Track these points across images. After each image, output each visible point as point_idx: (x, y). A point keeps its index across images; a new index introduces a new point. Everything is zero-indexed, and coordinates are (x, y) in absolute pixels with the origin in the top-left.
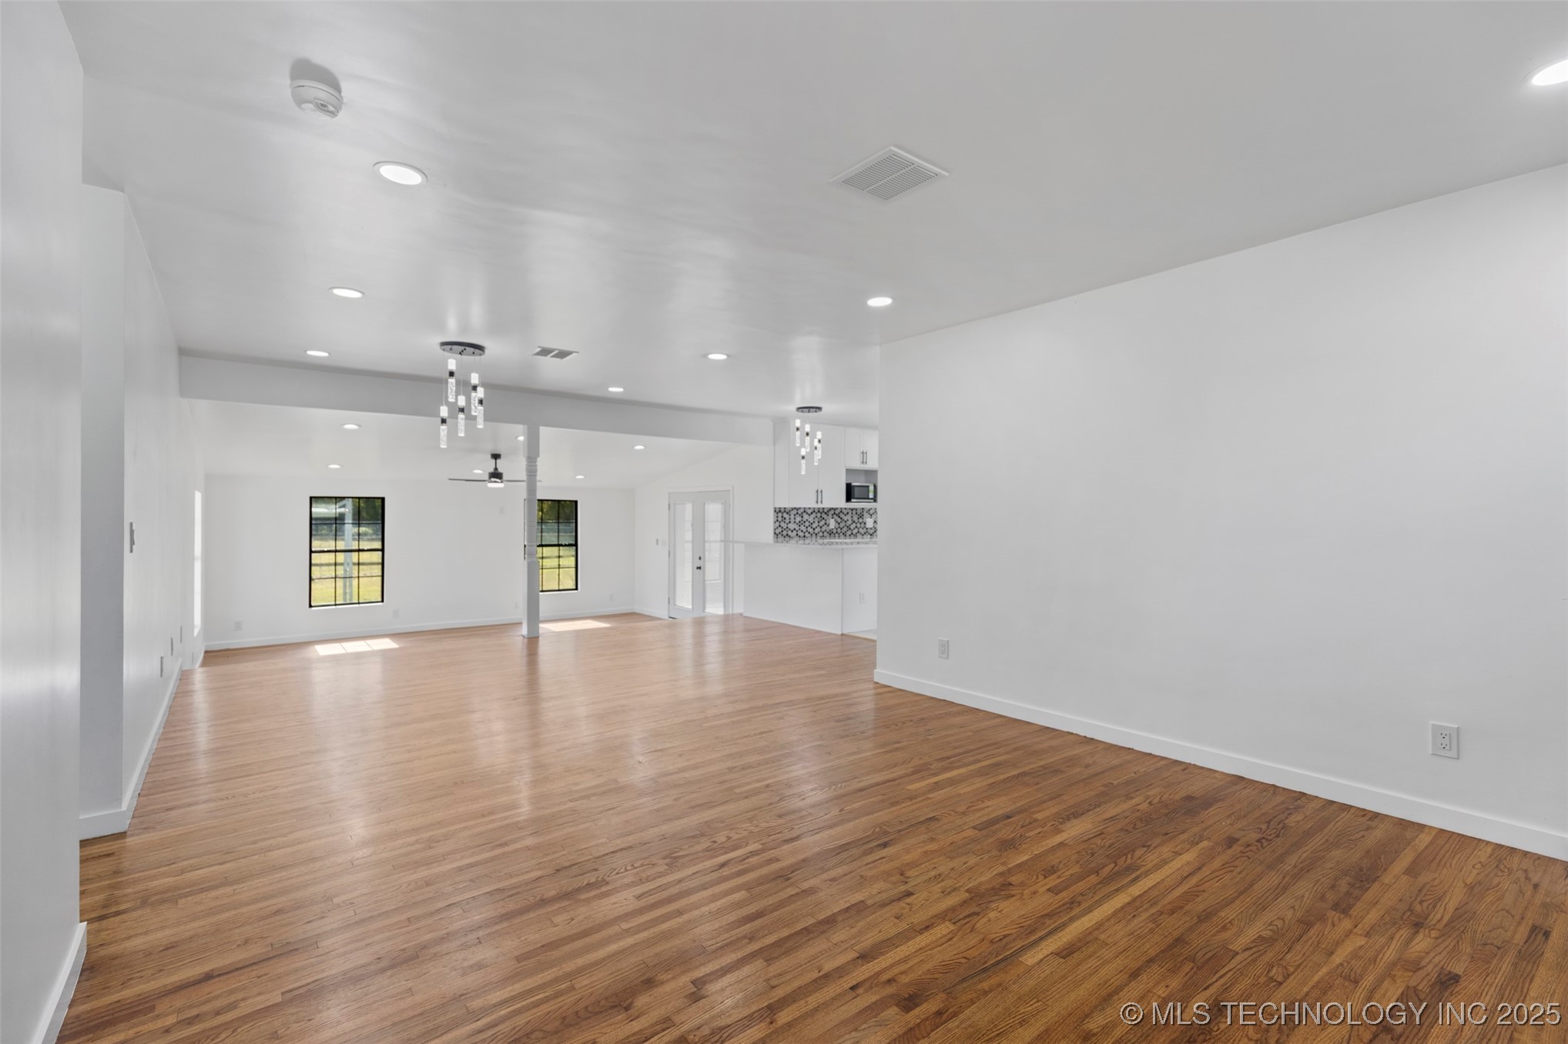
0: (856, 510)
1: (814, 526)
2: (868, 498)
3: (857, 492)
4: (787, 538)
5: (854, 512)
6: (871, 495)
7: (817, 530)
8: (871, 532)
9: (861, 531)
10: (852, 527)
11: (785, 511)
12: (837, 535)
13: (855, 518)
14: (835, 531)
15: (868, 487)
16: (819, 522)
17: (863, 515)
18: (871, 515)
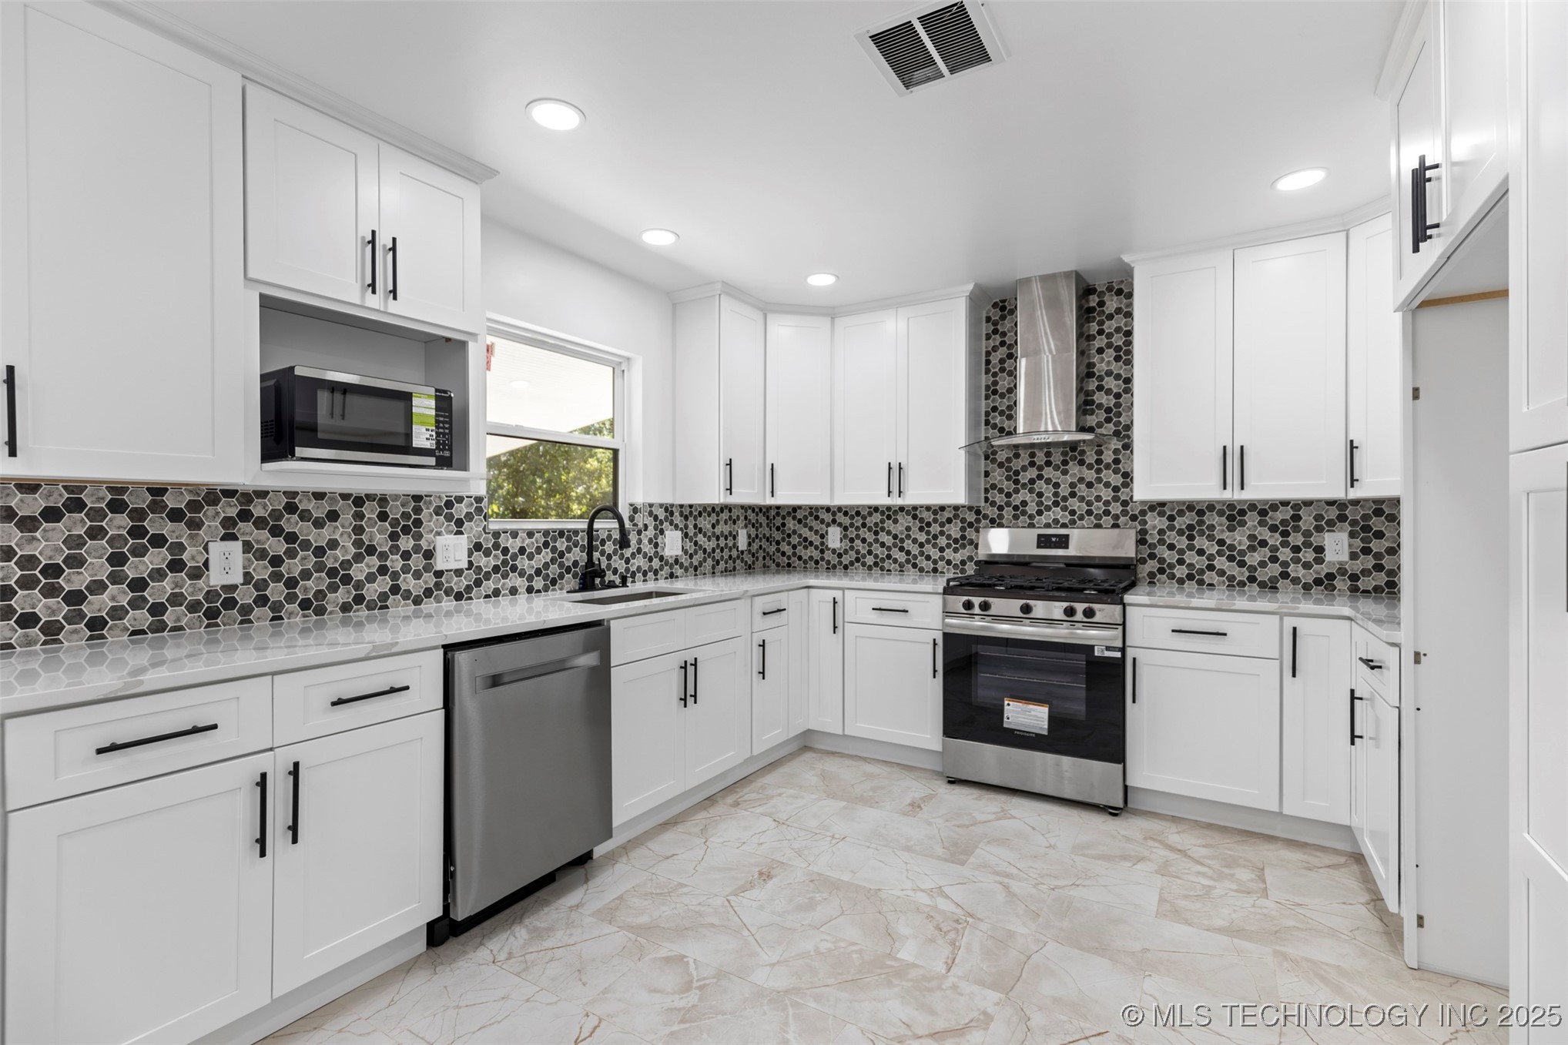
0: (383, 500)
1: (74, 581)
2: (407, 449)
5: (370, 511)
6: (423, 437)
7: (97, 605)
8: (459, 584)
9: (408, 582)
10: (359, 572)
12: (262, 613)
13: (377, 533)
14: (246, 596)
15: (407, 397)
16: (117, 560)
17: (418, 523)
18: (460, 523)
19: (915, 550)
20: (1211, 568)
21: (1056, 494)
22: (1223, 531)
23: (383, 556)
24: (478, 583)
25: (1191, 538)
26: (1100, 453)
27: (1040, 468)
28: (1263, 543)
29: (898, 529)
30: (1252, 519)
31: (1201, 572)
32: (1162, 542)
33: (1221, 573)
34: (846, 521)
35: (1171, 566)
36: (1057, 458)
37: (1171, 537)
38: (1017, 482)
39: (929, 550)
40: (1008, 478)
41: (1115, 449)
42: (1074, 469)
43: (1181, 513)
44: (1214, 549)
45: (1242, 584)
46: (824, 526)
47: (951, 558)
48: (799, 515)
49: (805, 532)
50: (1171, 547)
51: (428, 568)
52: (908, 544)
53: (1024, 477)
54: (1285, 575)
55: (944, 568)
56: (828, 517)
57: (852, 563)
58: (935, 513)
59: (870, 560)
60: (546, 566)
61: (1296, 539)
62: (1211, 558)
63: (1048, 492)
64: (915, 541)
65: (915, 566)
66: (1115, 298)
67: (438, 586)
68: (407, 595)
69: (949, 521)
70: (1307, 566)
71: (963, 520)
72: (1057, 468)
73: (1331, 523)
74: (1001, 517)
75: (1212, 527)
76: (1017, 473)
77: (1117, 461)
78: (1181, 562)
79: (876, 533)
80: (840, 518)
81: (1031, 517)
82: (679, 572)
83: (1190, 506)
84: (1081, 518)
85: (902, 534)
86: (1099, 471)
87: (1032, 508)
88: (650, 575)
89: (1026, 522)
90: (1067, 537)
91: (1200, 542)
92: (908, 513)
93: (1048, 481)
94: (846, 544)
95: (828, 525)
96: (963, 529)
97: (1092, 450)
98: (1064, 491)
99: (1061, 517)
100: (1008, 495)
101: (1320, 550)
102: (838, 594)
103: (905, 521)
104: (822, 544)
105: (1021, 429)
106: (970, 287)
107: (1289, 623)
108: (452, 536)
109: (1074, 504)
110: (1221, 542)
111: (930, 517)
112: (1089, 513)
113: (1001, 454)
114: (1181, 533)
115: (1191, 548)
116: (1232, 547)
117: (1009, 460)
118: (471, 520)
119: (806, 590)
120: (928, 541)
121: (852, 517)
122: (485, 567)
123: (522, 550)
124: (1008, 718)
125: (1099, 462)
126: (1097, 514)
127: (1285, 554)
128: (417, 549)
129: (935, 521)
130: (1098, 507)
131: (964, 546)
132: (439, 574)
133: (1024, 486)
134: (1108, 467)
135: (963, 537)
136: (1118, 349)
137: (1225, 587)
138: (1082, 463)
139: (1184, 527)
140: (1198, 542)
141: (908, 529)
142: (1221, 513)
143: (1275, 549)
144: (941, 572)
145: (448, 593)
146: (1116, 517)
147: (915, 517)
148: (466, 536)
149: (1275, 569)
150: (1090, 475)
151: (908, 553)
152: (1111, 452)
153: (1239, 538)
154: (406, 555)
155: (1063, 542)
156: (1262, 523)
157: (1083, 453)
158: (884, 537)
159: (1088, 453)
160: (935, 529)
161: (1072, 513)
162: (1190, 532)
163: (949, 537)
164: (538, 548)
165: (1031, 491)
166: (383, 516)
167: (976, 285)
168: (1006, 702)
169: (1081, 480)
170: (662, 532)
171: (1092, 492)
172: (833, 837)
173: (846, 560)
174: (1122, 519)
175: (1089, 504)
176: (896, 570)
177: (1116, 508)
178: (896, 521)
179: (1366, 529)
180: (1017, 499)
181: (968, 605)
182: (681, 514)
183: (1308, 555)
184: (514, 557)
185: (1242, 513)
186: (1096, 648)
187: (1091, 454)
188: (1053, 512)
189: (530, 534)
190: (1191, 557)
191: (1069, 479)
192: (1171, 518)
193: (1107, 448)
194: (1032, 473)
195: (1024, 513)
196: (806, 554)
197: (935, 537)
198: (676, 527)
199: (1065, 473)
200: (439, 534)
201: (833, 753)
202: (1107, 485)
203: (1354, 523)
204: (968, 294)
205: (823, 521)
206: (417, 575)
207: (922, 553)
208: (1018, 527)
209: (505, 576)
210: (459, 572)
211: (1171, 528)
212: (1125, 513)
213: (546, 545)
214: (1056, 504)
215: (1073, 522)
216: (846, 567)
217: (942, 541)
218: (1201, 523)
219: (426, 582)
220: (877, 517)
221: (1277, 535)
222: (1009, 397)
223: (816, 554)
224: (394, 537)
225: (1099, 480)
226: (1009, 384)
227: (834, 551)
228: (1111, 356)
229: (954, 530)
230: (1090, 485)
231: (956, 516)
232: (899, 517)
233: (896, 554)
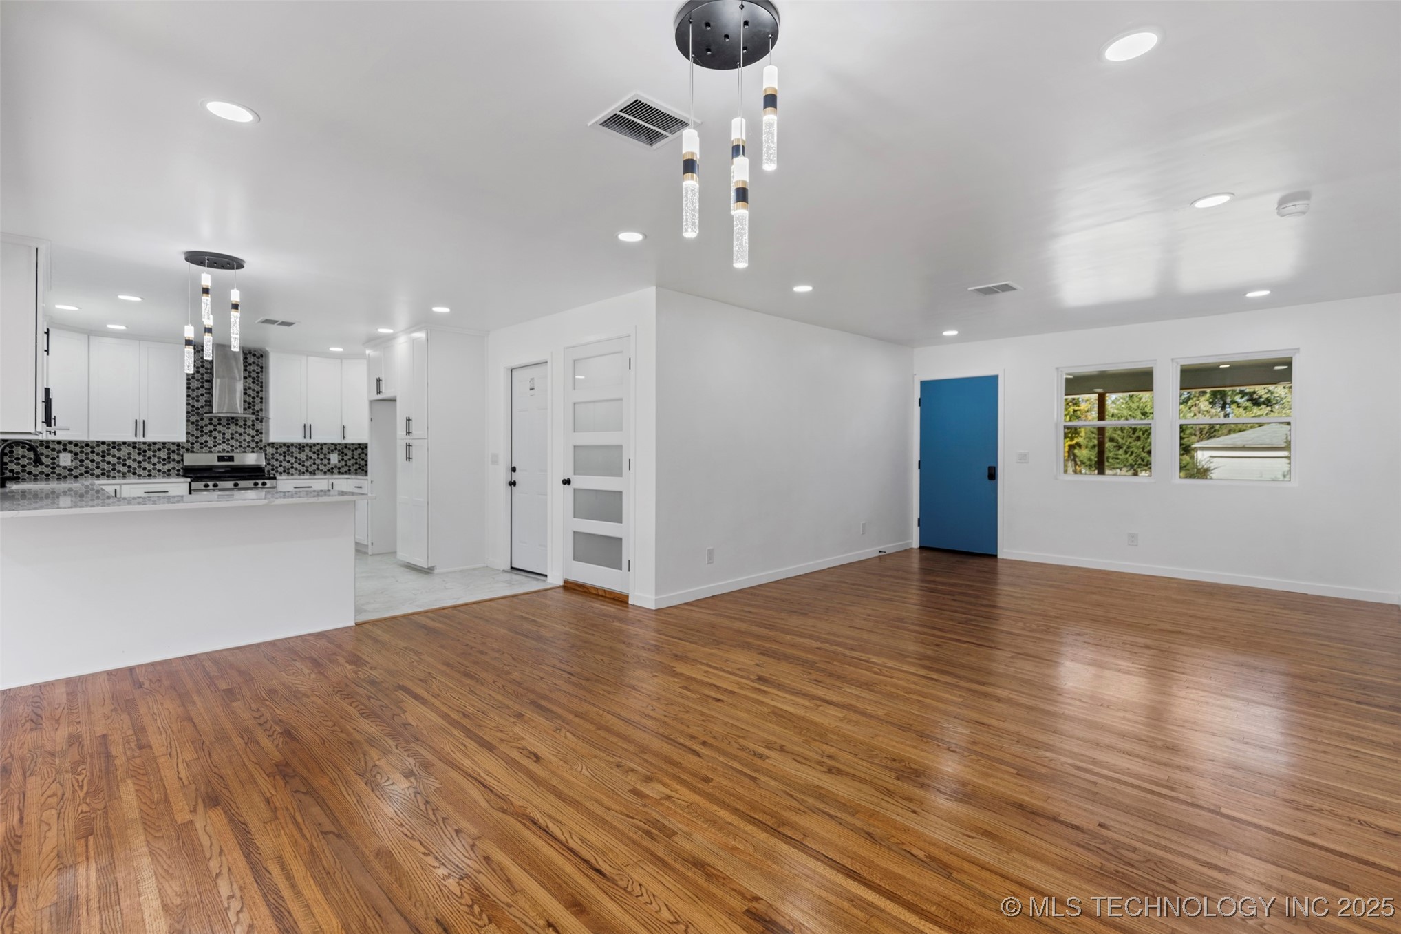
19: (135, 465)
20: (292, 467)
21: (223, 438)
22: (297, 453)
25: (285, 456)
26: (245, 421)
27: (215, 426)
28: (311, 458)
29: (121, 454)
30: (307, 449)
31: (289, 469)
32: (273, 458)
33: (296, 469)
34: (77, 449)
35: (277, 468)
36: (224, 422)
37: (277, 456)
38: (202, 431)
39: (145, 464)
40: (197, 430)
42: (232, 427)
43: (281, 447)
44: (293, 460)
45: (304, 473)
46: (55, 453)
50: (277, 460)
52: (129, 462)
53: (206, 430)
54: (318, 469)
56: (58, 447)
57: (81, 474)
58: (149, 445)
59: (98, 472)
61: (322, 456)
62: (292, 464)
63: (219, 437)
64: (134, 460)
65: (134, 474)
69: (159, 449)
70: (325, 465)
71: (169, 449)
72: (224, 426)
73: (332, 451)
74: (192, 448)
75: (292, 452)
76: (202, 427)
77: (253, 425)
78: (281, 466)
79: (103, 456)
80: (71, 447)
81: (210, 448)
83: (284, 444)
84: (236, 448)
85: (124, 456)
86: (245, 429)
87: (211, 444)
89: (207, 450)
90: (233, 457)
91: (288, 458)
92: (129, 445)
93: (219, 432)
94: (76, 463)
95: (59, 452)
96: (168, 454)
98: (228, 436)
99: (227, 448)
100: (197, 437)
101: (329, 460)
102: (117, 487)
103: (125, 451)
104: (53, 463)
105: (214, 412)
107: (331, 481)
109: (233, 442)
110: (296, 458)
111: (145, 447)
112: (240, 446)
114: (281, 454)
115: (285, 460)
116: (300, 460)
117: (197, 421)
120: (144, 460)
121: (82, 447)
125: (245, 425)
126: (244, 447)
127: (318, 462)
129: (149, 449)
130: (245, 444)
131: (169, 462)
133: (206, 433)
134: (249, 427)
135: (169, 458)
136: (254, 378)
137: (297, 474)
138: (237, 425)
139: (282, 452)
140: (287, 458)
141: (129, 454)
142: (296, 447)
143: (315, 460)
146: (253, 448)
147: (134, 447)
149: (315, 467)
150: (241, 430)
151: (129, 467)
152: (250, 421)
153: (302, 456)
155: (231, 459)
156: (310, 451)
157: (237, 420)
158: (109, 458)
160: (149, 453)
161: (232, 446)
162: (284, 454)
163: (159, 458)
165: (210, 436)
169: (236, 432)
171: (241, 437)
173: (75, 472)
174: (256, 449)
175: (240, 442)
176: (120, 477)
177: (253, 445)
178: (119, 450)
179: (343, 452)
180: (202, 440)
183: (325, 462)
185: (304, 447)
187: (241, 421)
188: (223, 446)
190: (285, 464)
191: (230, 431)
192: (277, 449)
193: (248, 419)
194: (211, 428)
196: (36, 470)
197: (149, 458)
199: (228, 428)
202: (249, 435)
203: (339, 451)
205: (53, 450)
207: (140, 467)
211: (277, 453)
212: (257, 447)
214: (224, 442)
215: (232, 450)
218: (288, 451)
220: (104, 447)
221: (315, 455)
223: (47, 470)
225: (245, 433)
227: (64, 468)
229: (163, 454)
230: (241, 434)
231: (164, 447)
232: (123, 447)
233: (119, 467)
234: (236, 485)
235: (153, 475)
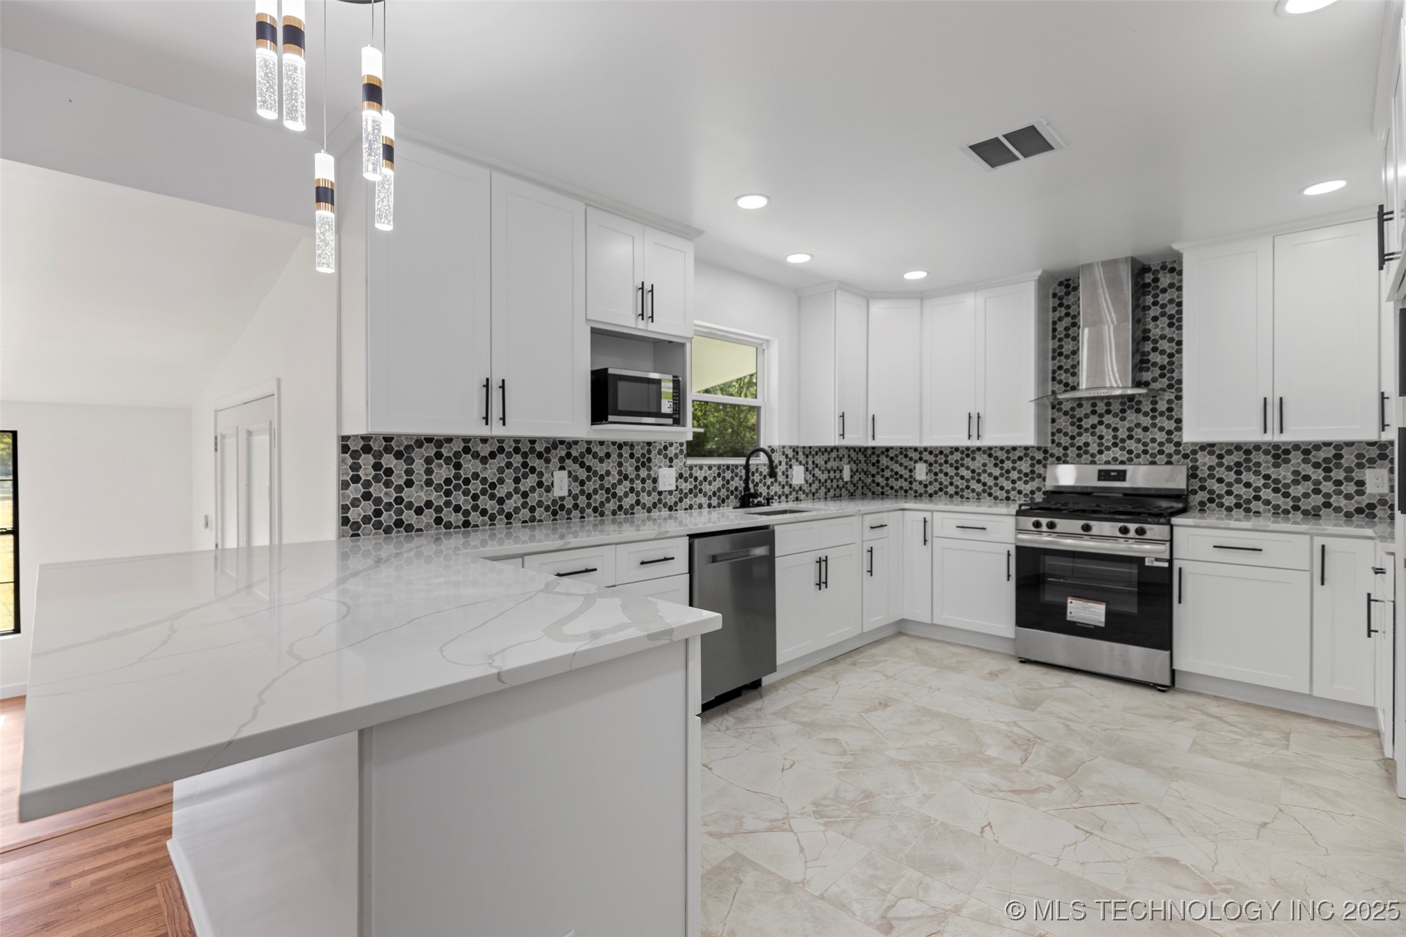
0: (632, 446)
1: (501, 492)
2: (659, 414)
3: (625, 396)
4: (399, 535)
5: (626, 452)
6: (666, 407)
7: (510, 505)
8: (671, 500)
9: (645, 498)
10: (620, 490)
11: (388, 450)
12: (576, 513)
13: (629, 468)
14: (569, 504)
15: (658, 382)
16: (517, 481)
17: (649, 460)
18: (671, 460)
19: (990, 482)
20: (1257, 498)
21: (1115, 437)
22: (1268, 467)
23: (632, 481)
24: (681, 500)
25: (1239, 473)
26: (1154, 403)
27: (1101, 416)
28: (1307, 478)
29: (976, 465)
30: (1296, 458)
31: (1248, 501)
32: (1211, 476)
33: (1267, 502)
34: (931, 459)
35: (1220, 497)
36: (1116, 407)
37: (1220, 472)
38: (1080, 427)
39: (1003, 482)
40: (1072, 424)
41: (1169, 400)
42: (1132, 417)
43: (1229, 452)
44: (1260, 482)
45: (1286, 512)
46: (912, 463)
47: (1022, 489)
48: (891, 454)
49: (897, 468)
50: (1220, 481)
51: (654, 489)
52: (984, 478)
54: (1327, 505)
55: (1015, 497)
56: (915, 456)
57: (936, 492)
58: (1008, 452)
59: (951, 490)
60: (719, 490)
61: (1339, 474)
62: (1257, 489)
63: (1108, 436)
64: (990, 475)
65: (990, 495)
66: (1168, 275)
67: (660, 500)
68: (644, 506)
69: (1020, 459)
70: (1348, 497)
71: (1033, 458)
72: (1116, 415)
73: (1372, 461)
74: (1066, 455)
75: (1258, 464)
76: (1080, 420)
77: (1170, 410)
78: (1229, 493)
79: (957, 468)
80: (926, 456)
81: (1093, 455)
82: (802, 496)
83: (1238, 447)
84: (1138, 456)
85: (979, 468)
86: (1154, 418)
87: (1093, 448)
88: (783, 498)
89: (1088, 460)
90: (1124, 472)
91: (1247, 477)
92: (984, 452)
93: (1108, 426)
94: (931, 477)
95: (916, 462)
96: (1032, 465)
97: (1148, 400)
98: (1122, 434)
99: (1120, 456)
100: (1073, 438)
101: (1361, 483)
102: (928, 515)
103: (981, 458)
104: (911, 477)
105: (1083, 385)
106: (1039, 273)
107: (1319, 541)
108: (667, 469)
109: (1130, 444)
110: (1267, 477)
111: (1003, 455)
112: (1145, 452)
113: (1066, 405)
114: (1229, 469)
115: (1238, 481)
116: (1277, 481)
117: (1073, 409)
118: (677, 458)
119: (901, 512)
120: (1002, 475)
121: (936, 456)
122: (685, 489)
123: (705, 479)
124: (1071, 613)
125: (1154, 410)
126: (1152, 454)
127: (1327, 487)
128: (649, 476)
129: (1008, 458)
130: (1153, 448)
131: (1033, 479)
132: (660, 493)
133: (1086, 430)
134: (1162, 414)
135: (1033, 472)
136: (1171, 317)
137: (1270, 514)
138: (1138, 411)
139: (1232, 464)
140: (1245, 477)
141: (984, 465)
142: (1267, 452)
143: (1318, 483)
144: (1013, 500)
145: (665, 505)
146: (1170, 456)
147: (990, 455)
148: (674, 468)
149: (1318, 500)
150: (1146, 421)
151: (984, 484)
152: (1165, 402)
153: (1284, 474)
154: (643, 481)
155: (1121, 476)
156: (1305, 461)
157: (1139, 403)
158: (963, 471)
159: (1144, 403)
160: (1008, 465)
161: (1130, 452)
162: (1238, 468)
163: (1020, 472)
164: (714, 477)
165: (1093, 434)
166: (632, 456)
167: (1044, 271)
168: (1069, 601)
169: (1138, 425)
170: (791, 467)
171: (1147, 435)
172: (930, 688)
173: (930, 489)
174: (1175, 458)
175: (1145, 444)
176: (974, 498)
177: (1169, 448)
178: (974, 459)
180: (1080, 441)
181: (1037, 525)
182: (804, 453)
183: (1350, 488)
184: (701, 484)
185: (1287, 452)
186: (1147, 559)
187: (1147, 404)
188: (1113, 452)
189: (710, 468)
190: (1238, 489)
191: (1127, 424)
192: (1220, 457)
193: (1161, 399)
194: (1094, 420)
195: (1086, 452)
196: (897, 485)
197: (1008, 471)
198: (800, 463)
199: (1123, 419)
200: (660, 467)
201: (923, 638)
202: (1161, 429)
204: (1037, 278)
205: (911, 459)
206: (649, 494)
207: (996, 485)
208: (1081, 464)
209: (696, 496)
210: (670, 493)
211: (1220, 465)
212: (1177, 452)
213: (719, 475)
214: (1115, 445)
215: (1130, 460)
216: (931, 495)
217: (1014, 475)
218: (1248, 460)
219: (653, 499)
220: (957, 456)
221: (1320, 471)
222: (1073, 358)
223: (906, 485)
224: (637, 469)
225: (1154, 425)
226: (1073, 347)
227: (921, 483)
228: (1164, 323)
229: (1025, 466)
230: (1146, 429)
231: (1026, 455)
232: (977, 455)
233: (974, 485)
234: (1087, 528)
235: (1012, 498)
